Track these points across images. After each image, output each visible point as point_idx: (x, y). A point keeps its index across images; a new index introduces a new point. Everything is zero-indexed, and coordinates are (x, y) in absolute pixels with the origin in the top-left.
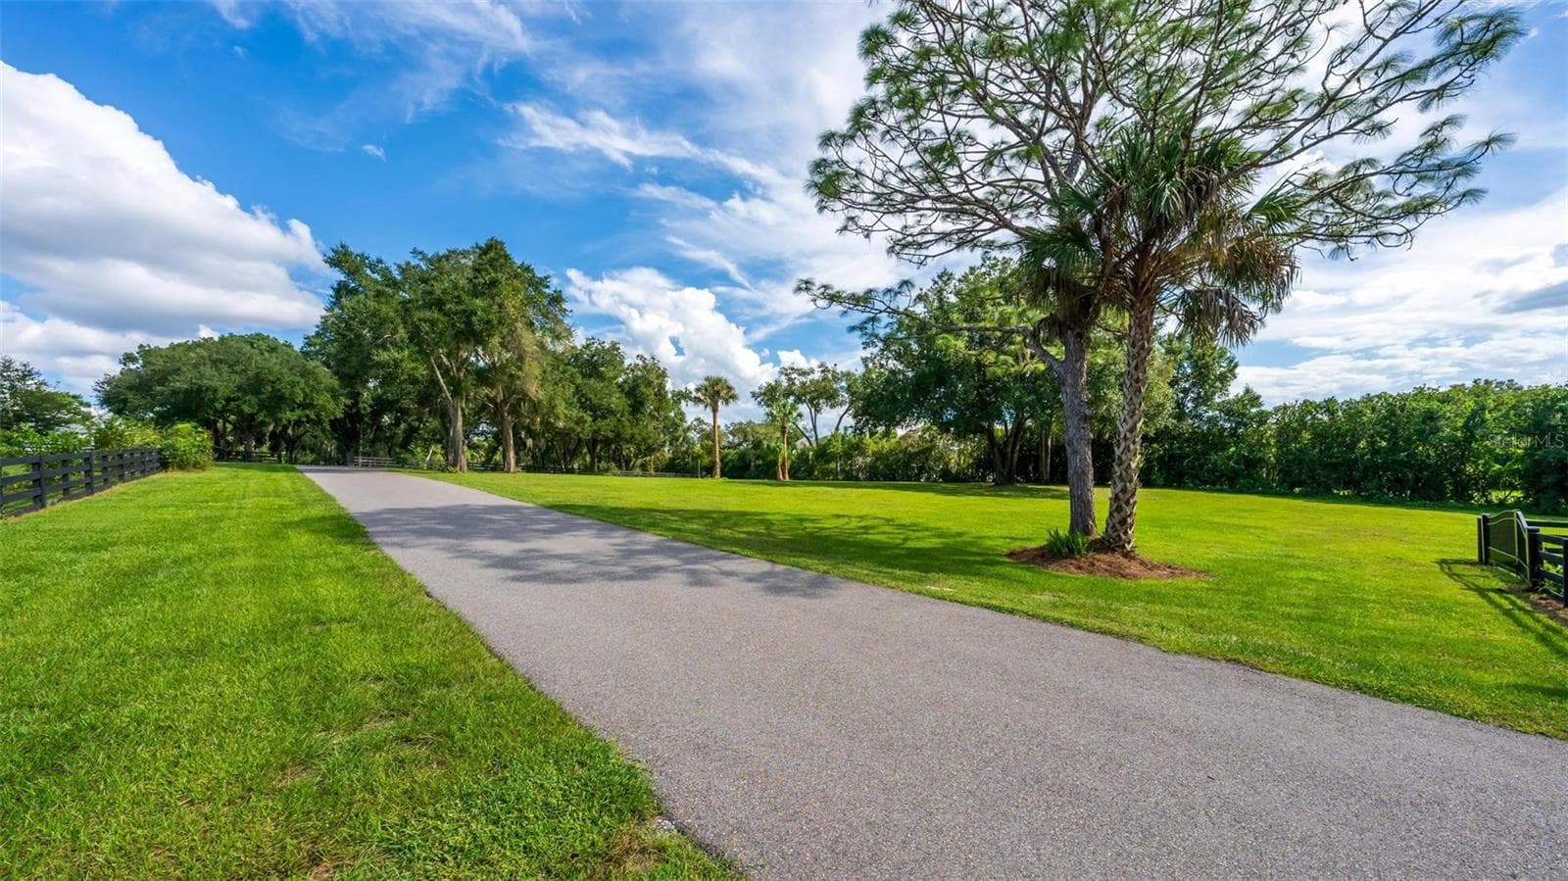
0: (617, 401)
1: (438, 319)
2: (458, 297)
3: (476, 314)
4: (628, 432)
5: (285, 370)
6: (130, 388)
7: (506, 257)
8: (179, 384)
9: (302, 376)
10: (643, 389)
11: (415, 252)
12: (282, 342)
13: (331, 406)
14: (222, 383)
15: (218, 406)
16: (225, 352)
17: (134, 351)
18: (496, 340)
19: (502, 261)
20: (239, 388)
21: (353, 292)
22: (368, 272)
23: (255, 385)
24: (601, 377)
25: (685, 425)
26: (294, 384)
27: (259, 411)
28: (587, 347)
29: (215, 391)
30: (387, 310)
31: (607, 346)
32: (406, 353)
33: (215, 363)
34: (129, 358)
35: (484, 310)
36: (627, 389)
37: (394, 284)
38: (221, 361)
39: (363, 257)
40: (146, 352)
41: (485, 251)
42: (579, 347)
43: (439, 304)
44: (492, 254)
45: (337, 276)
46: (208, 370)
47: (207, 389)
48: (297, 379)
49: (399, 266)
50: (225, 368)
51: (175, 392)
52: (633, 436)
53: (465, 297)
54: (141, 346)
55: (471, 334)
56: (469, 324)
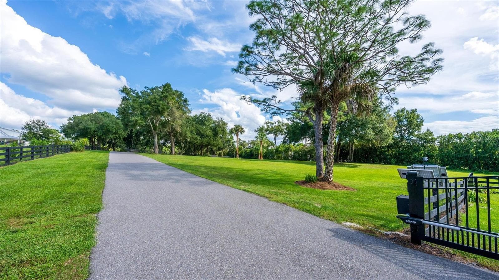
0: (209, 132)
1: (149, 108)
2: (155, 101)
3: (160, 106)
4: (212, 143)
5: (111, 123)
6: (69, 128)
7: (171, 88)
8: (81, 127)
9: (115, 124)
10: (218, 129)
11: (146, 87)
12: (112, 114)
13: (123, 133)
14: (92, 126)
15: (92, 133)
16: (94, 118)
17: (72, 117)
18: (166, 114)
19: (169, 90)
20: (98, 128)
21: (127, 99)
22: (132, 93)
23: (102, 127)
24: (205, 125)
25: (233, 141)
26: (113, 127)
27: (103, 135)
28: (201, 115)
29: (91, 129)
30: (136, 105)
31: (207, 115)
32: (139, 118)
33: (91, 120)
34: (70, 119)
35: (162, 105)
36: (213, 129)
37: (138, 97)
38: (93, 120)
39: (131, 89)
40: (75, 117)
41: (164, 86)
42: (198, 115)
43: (150, 103)
44: (167, 87)
45: (124, 95)
46: (89, 123)
47: (89, 128)
48: (113, 125)
49: (141, 92)
50: (94, 122)
51: (80, 129)
52: (214, 144)
53: (157, 101)
54: (74, 116)
55: (159, 112)
56: (158, 109)
